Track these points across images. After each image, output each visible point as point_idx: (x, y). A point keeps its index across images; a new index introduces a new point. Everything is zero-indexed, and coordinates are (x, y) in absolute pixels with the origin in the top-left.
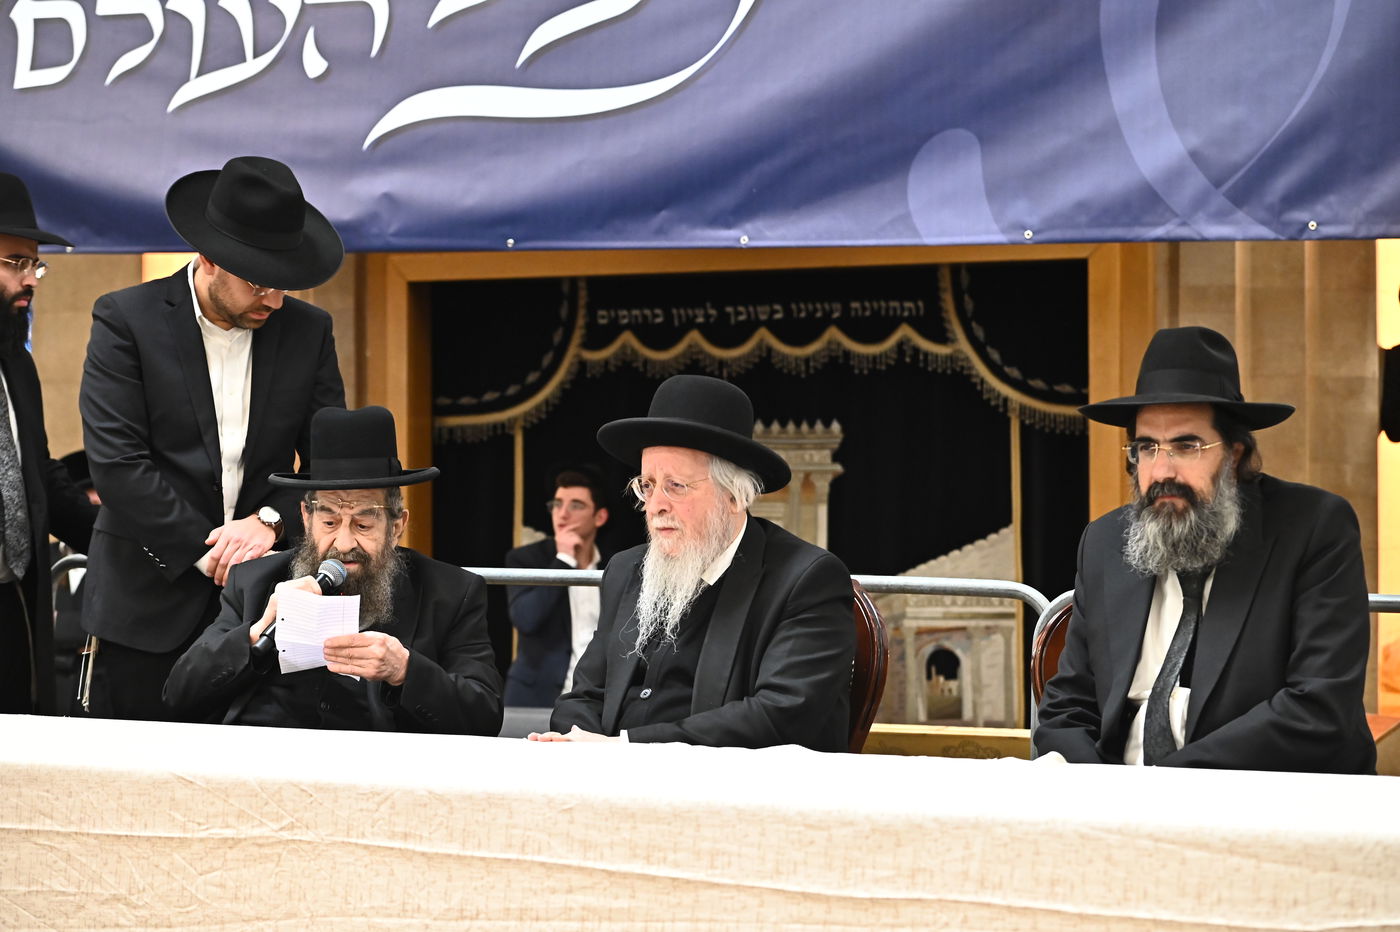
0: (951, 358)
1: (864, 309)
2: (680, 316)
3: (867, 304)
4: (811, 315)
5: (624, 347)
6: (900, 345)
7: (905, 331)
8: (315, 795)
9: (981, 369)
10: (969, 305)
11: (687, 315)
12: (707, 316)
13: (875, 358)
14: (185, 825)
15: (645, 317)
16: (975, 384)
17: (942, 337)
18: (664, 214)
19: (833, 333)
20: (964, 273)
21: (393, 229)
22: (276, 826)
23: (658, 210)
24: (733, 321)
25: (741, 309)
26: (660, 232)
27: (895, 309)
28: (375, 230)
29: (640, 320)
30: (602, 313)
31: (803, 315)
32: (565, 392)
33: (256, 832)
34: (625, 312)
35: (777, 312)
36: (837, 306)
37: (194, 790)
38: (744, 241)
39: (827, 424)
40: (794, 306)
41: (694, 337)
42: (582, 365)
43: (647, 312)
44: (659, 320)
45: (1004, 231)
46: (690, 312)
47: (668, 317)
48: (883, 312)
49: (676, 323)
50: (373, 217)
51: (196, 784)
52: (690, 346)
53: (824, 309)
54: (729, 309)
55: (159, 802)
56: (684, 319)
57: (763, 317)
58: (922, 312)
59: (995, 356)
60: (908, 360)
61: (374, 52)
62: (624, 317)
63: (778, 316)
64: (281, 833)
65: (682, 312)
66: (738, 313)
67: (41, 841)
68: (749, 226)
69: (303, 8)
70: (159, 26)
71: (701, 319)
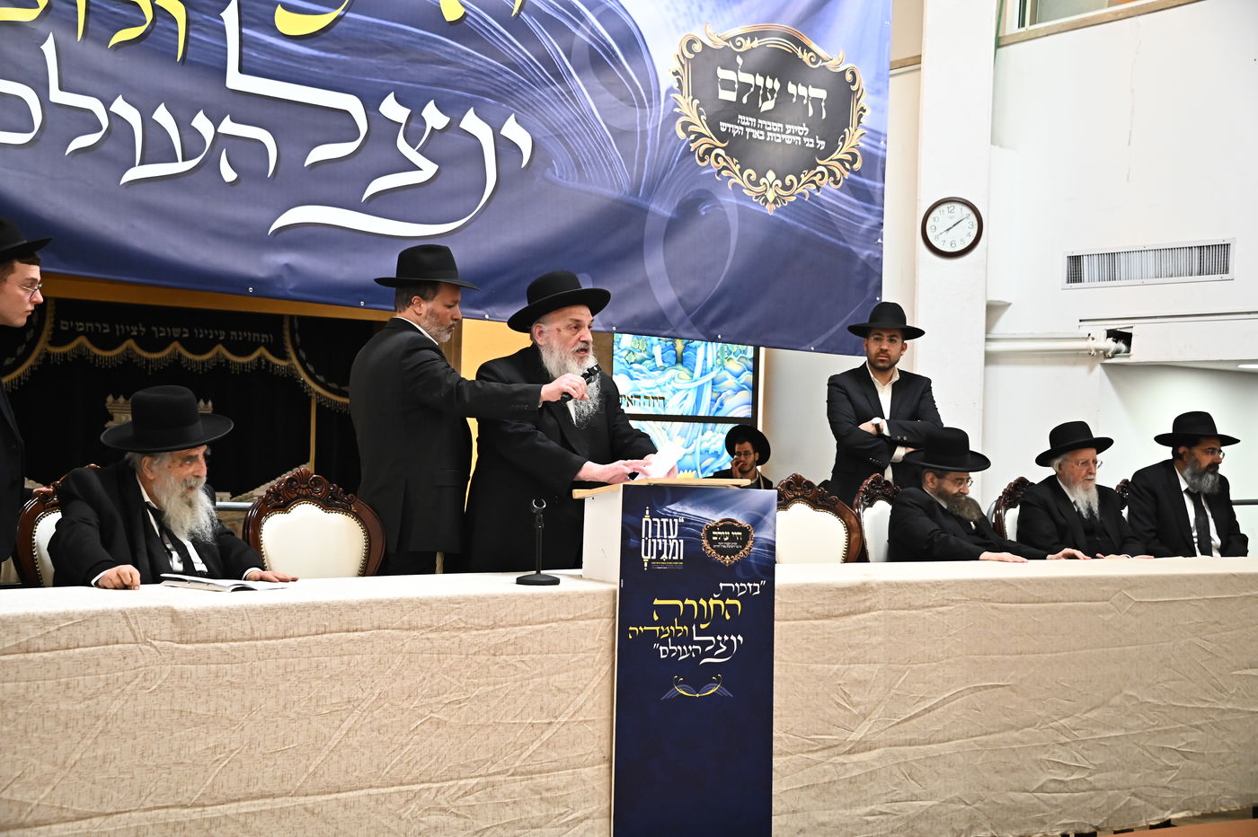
0: (287, 369)
1: (238, 336)
2: (120, 329)
3: (240, 333)
4: (206, 337)
5: (80, 347)
6: (259, 359)
7: (262, 351)
9: (304, 377)
10: (298, 339)
11: (126, 330)
12: (139, 331)
13: (244, 365)
15: (96, 328)
16: (299, 384)
17: (284, 356)
19: (220, 348)
20: (295, 321)
21: (292, 286)
24: (157, 336)
25: (161, 329)
27: (256, 338)
28: (279, 286)
29: (93, 329)
30: (62, 322)
31: (201, 336)
32: (33, 372)
34: (81, 324)
35: (185, 333)
36: (223, 333)
39: (206, 403)
40: (196, 331)
41: (130, 343)
42: (48, 354)
43: (98, 325)
44: (106, 331)
45: (604, 326)
46: (128, 328)
47: (113, 330)
48: (249, 339)
49: (118, 334)
50: (279, 278)
52: (127, 349)
53: (214, 334)
54: (154, 329)
56: (123, 332)
57: (176, 336)
58: (272, 341)
59: (311, 369)
60: (263, 367)
61: (269, 175)
62: (80, 327)
63: (186, 335)
65: (122, 327)
66: (160, 332)
68: (488, 310)
69: (216, 135)
70: (105, 122)
71: (135, 333)
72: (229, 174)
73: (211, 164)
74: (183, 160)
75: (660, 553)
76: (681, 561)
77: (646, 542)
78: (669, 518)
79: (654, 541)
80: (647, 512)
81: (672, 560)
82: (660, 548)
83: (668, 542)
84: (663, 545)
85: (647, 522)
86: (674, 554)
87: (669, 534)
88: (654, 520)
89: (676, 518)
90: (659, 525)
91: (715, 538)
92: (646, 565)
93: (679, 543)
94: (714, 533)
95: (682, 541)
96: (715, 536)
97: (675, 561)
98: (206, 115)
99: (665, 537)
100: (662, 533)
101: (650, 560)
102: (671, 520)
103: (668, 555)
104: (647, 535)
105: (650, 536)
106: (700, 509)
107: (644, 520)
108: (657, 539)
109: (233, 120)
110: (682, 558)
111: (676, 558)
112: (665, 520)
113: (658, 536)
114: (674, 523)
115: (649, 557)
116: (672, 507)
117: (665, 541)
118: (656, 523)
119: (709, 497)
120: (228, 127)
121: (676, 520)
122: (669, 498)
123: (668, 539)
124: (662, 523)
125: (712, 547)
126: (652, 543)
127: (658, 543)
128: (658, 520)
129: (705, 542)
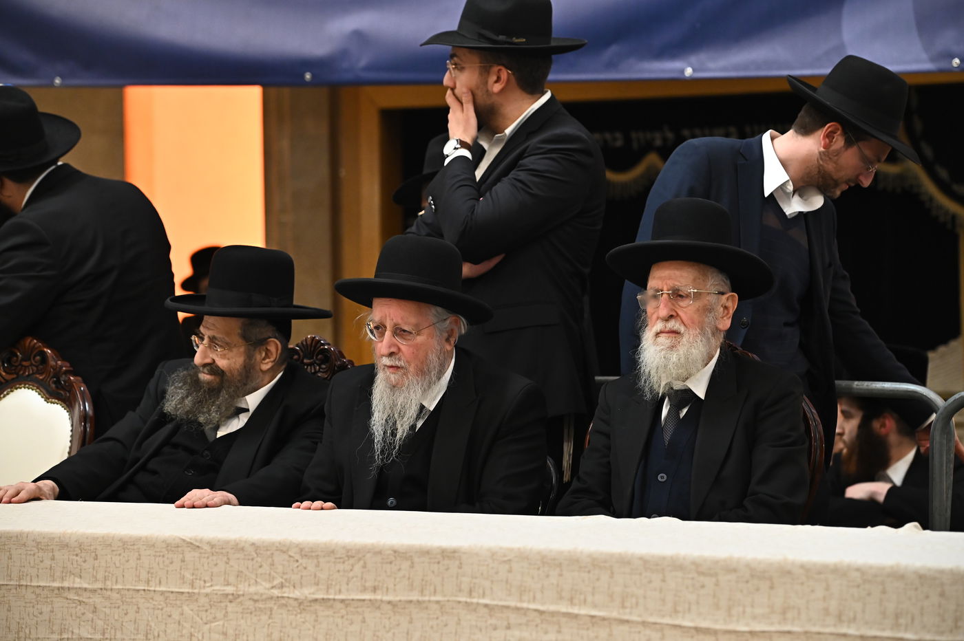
0: (901, 177)
2: (639, 140)
8: (300, 561)
9: (930, 187)
10: (918, 126)
11: (646, 138)
12: (665, 140)
14: (193, 582)
16: (924, 202)
18: (614, 49)
21: (363, 63)
22: (268, 585)
23: (607, 43)
26: (611, 65)
28: (345, 65)
33: (252, 589)
37: (201, 553)
38: (689, 72)
41: (652, 159)
43: (608, 136)
44: (619, 143)
45: (932, 60)
46: (649, 135)
47: (628, 140)
49: (635, 145)
50: (344, 54)
51: (202, 549)
52: (648, 168)
55: (172, 563)
56: (643, 142)
64: (272, 591)
65: (641, 135)
67: (72, 596)
68: (693, 59)
71: (658, 142)
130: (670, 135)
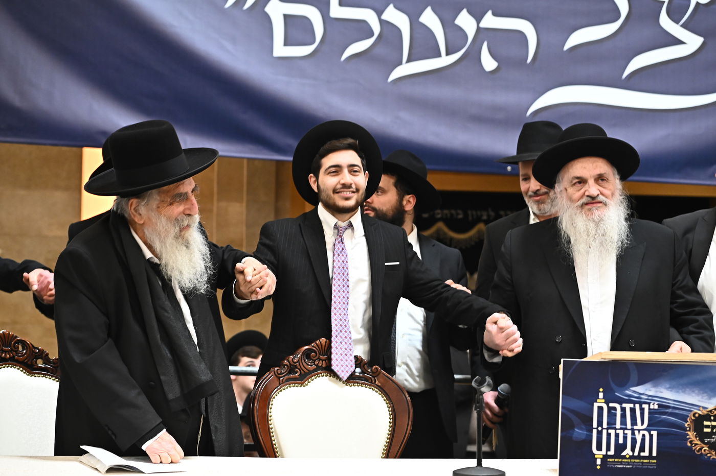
5: (438, 231)
11: (477, 215)
12: (489, 216)
15: (452, 215)
29: (449, 215)
34: (439, 211)
41: (481, 226)
43: (453, 212)
44: (461, 216)
46: (479, 213)
47: (466, 215)
49: (470, 218)
52: (478, 232)
56: (475, 217)
61: (528, 62)
62: (438, 214)
65: (474, 213)
69: (479, 29)
70: (376, 29)
71: (485, 217)
72: (489, 63)
73: (473, 56)
74: (448, 54)
75: (620, 448)
76: (654, 458)
77: (600, 434)
78: (634, 403)
79: (612, 432)
80: (601, 395)
81: (639, 457)
82: (621, 441)
83: (633, 434)
84: (625, 438)
85: (600, 409)
86: (642, 449)
87: (634, 423)
88: (611, 405)
89: (646, 403)
90: (619, 413)
91: (706, 430)
92: (599, 462)
93: (651, 436)
94: (706, 423)
95: (655, 433)
96: (708, 427)
97: (645, 458)
98: (469, 12)
99: (629, 426)
100: (624, 422)
101: (605, 457)
102: (637, 406)
103: (633, 450)
104: (600, 423)
105: (605, 425)
106: (684, 392)
107: (596, 405)
108: (616, 429)
109: (495, 14)
110: (654, 454)
111: (646, 453)
112: (628, 406)
113: (618, 426)
114: (642, 410)
115: (604, 452)
116: (640, 389)
117: (629, 433)
118: (615, 409)
119: (698, 377)
120: (490, 21)
121: (644, 406)
122: (634, 376)
123: (633, 430)
124: (623, 410)
125: (703, 441)
126: (609, 435)
127: (617, 436)
128: (617, 406)
129: (691, 435)
130: (492, 214)
